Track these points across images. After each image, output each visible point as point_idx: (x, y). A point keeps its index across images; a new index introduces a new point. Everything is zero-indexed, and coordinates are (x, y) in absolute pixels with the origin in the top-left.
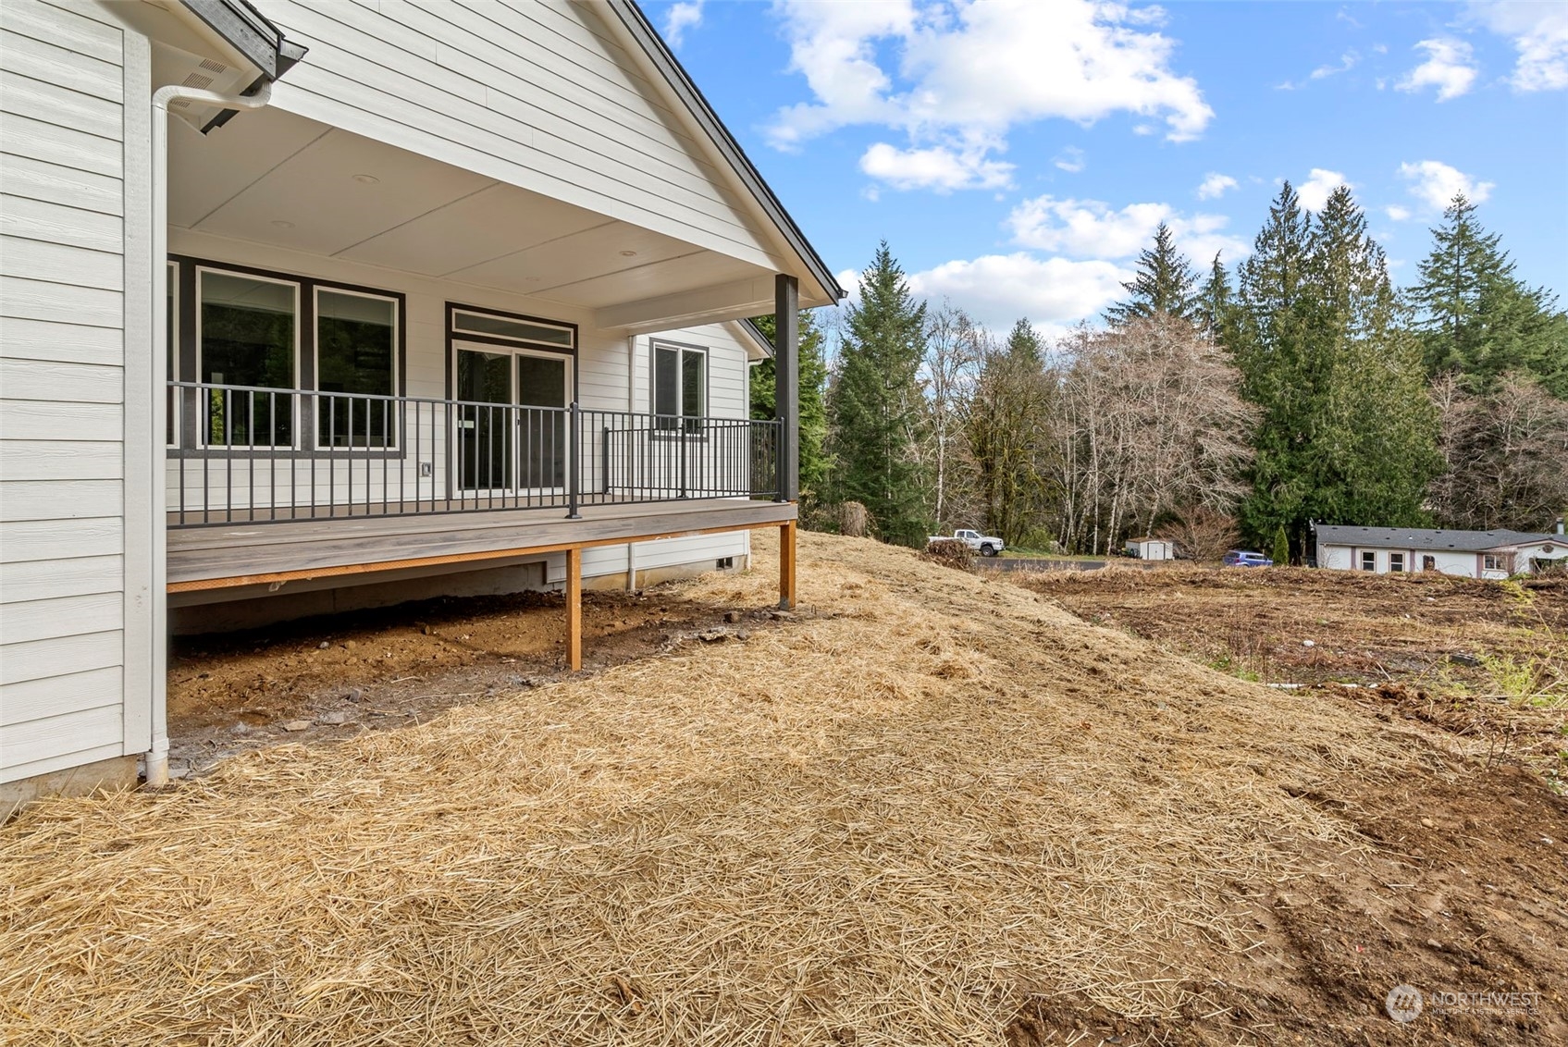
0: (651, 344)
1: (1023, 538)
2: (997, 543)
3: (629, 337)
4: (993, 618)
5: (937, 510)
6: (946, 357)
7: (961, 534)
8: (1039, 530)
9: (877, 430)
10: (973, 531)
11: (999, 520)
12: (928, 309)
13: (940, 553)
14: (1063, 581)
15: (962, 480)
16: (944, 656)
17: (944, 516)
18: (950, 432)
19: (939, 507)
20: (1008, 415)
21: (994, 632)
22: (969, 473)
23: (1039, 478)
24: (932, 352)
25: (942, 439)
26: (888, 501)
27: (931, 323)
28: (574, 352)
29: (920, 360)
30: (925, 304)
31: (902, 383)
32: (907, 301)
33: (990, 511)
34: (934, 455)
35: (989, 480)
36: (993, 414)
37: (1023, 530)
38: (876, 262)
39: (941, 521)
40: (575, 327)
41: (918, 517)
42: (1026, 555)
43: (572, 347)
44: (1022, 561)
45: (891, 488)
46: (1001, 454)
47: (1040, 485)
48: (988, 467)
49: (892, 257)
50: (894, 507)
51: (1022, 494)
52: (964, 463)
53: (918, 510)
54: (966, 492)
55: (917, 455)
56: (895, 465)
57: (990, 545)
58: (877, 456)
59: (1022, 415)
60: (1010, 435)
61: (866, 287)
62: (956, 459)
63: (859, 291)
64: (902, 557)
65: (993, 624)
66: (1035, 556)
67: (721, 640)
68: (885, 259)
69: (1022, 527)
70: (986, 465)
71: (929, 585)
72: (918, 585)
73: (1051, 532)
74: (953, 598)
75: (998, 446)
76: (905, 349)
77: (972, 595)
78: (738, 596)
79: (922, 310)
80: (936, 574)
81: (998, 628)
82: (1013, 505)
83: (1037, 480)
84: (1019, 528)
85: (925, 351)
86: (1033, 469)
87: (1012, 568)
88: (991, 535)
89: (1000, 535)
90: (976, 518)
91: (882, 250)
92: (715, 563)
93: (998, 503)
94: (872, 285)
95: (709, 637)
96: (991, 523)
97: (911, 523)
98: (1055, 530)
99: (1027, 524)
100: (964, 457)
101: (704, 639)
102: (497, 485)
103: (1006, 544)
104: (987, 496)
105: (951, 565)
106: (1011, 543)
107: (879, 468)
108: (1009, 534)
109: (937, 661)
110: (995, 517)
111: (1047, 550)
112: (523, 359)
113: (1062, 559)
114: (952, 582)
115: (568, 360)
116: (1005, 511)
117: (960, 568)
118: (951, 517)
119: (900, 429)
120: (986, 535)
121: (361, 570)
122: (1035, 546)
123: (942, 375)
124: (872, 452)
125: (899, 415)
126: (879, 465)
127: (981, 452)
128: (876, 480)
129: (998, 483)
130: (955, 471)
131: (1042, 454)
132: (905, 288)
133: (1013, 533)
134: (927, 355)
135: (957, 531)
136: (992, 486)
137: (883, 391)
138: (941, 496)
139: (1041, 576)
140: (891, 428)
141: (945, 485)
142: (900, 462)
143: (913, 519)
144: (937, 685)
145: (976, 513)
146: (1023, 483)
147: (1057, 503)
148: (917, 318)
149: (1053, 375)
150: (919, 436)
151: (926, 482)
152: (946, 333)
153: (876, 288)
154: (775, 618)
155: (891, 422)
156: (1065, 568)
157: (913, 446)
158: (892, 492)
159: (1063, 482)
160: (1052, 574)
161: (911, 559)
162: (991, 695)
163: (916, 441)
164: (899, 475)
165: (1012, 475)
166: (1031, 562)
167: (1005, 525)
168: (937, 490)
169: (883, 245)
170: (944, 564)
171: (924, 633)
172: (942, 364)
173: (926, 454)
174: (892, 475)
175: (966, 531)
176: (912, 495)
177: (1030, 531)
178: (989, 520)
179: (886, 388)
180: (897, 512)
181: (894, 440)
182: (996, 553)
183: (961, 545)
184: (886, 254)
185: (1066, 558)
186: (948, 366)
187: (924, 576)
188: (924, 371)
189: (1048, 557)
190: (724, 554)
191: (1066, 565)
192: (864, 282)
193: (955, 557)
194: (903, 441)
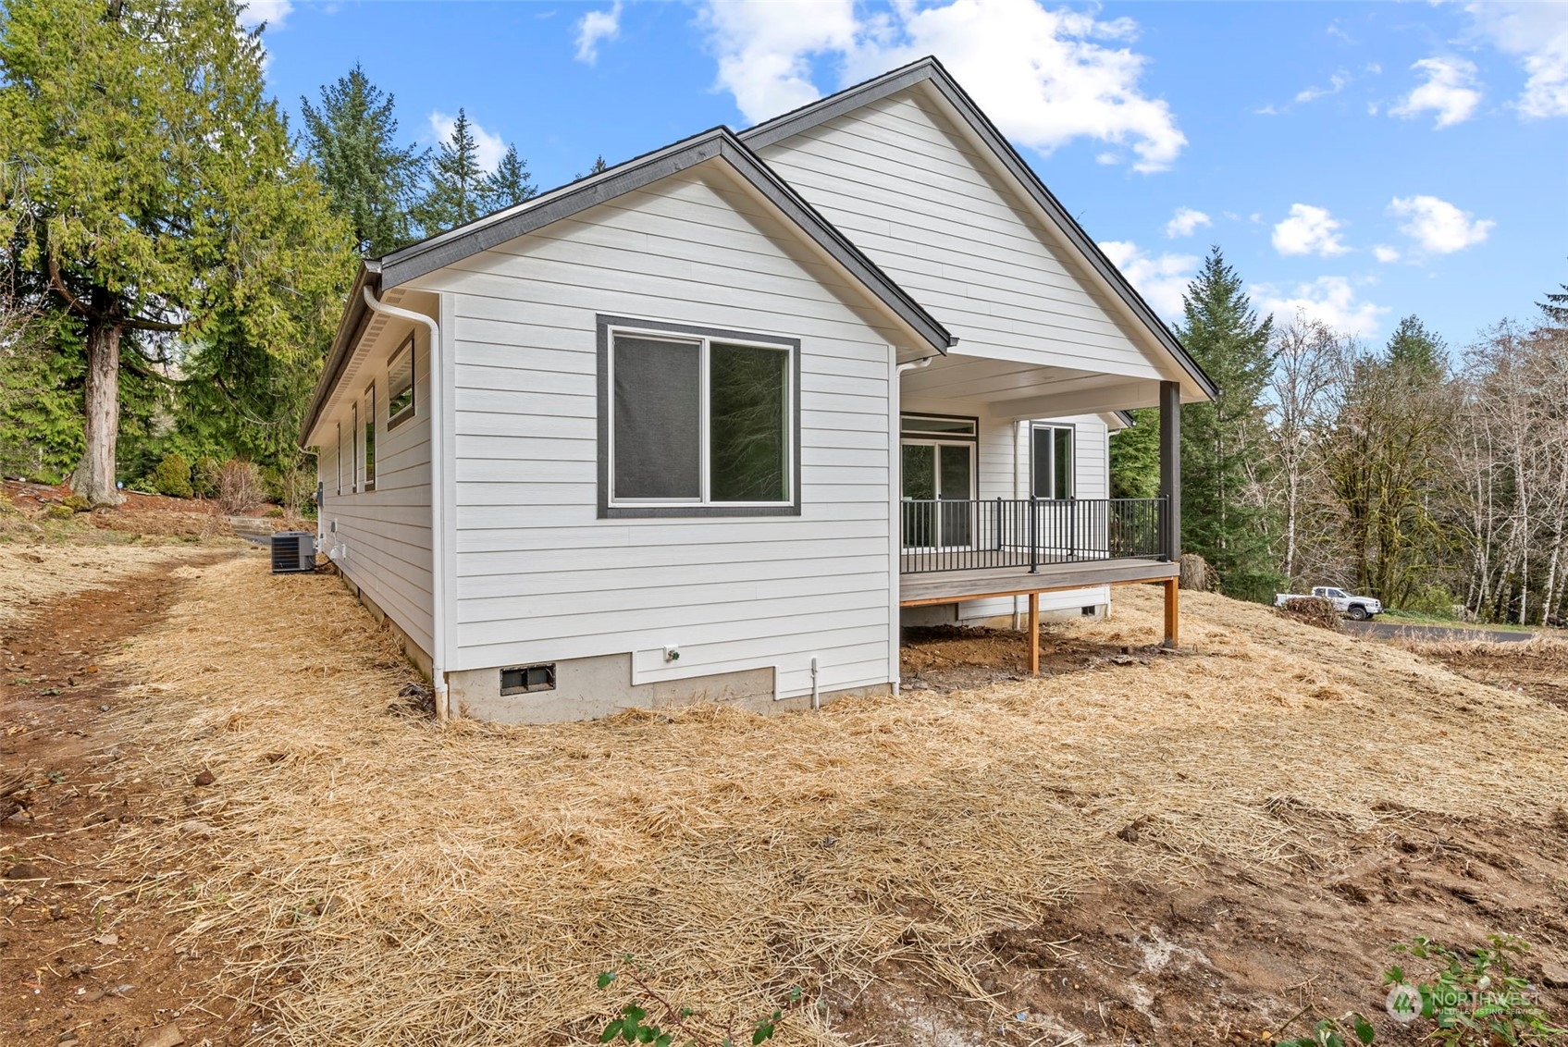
0: (1031, 426)
1: (1410, 599)
2: (1371, 604)
3: (1014, 424)
4: (1364, 668)
5: (1287, 563)
6: (1300, 379)
7: (1319, 592)
8: (1435, 591)
9: (1208, 469)
10: (1337, 589)
11: (1374, 576)
12: (1275, 323)
13: (1300, 611)
14: (1466, 653)
15: (1321, 528)
16: (1319, 684)
17: (1298, 570)
18: (1304, 469)
19: (1290, 559)
20: (1389, 446)
21: (1366, 677)
22: (1331, 518)
23: (1434, 524)
24: (1280, 374)
25: (1294, 478)
26: (1221, 551)
27: (1278, 341)
28: (976, 439)
29: (1262, 385)
30: (1270, 319)
31: (1240, 413)
32: (1247, 315)
33: (1361, 565)
34: (1284, 497)
35: (1360, 527)
36: (1364, 445)
37: (1410, 589)
38: (1206, 272)
39: (1292, 575)
40: (976, 419)
41: (1260, 570)
42: (1413, 621)
43: (974, 435)
44: (1408, 628)
45: (1226, 536)
46: (1378, 491)
47: (1436, 533)
48: (1359, 511)
49: (1225, 264)
50: (1229, 558)
51: (1409, 545)
52: (1325, 506)
53: (1263, 562)
54: (1327, 542)
55: (1260, 498)
56: (1231, 509)
57: (1362, 606)
58: (1208, 499)
59: (1409, 445)
60: (1390, 471)
61: (1193, 302)
62: (1313, 501)
63: (1183, 307)
64: (1258, 613)
65: (1365, 672)
66: (1427, 622)
67: (1129, 664)
68: (1216, 267)
69: (1410, 585)
70: (1356, 508)
71: (1293, 640)
72: (1282, 639)
73: (1454, 593)
74: (1320, 651)
75: (1374, 485)
76: (1244, 373)
77: (1341, 650)
78: (1117, 636)
79: (1266, 326)
80: (1299, 630)
81: (1369, 675)
82: (1395, 558)
83: (1430, 527)
84: (1404, 586)
85: (1271, 374)
86: (1424, 513)
87: (1393, 635)
88: (1363, 594)
89: (1374, 594)
90: (1342, 572)
91: (1213, 257)
92: (1080, 610)
93: (1373, 555)
94: (1202, 300)
95: (1120, 661)
96: (1361, 578)
97: (1254, 577)
98: (1459, 590)
99: (1416, 580)
100: (1325, 499)
101: (1117, 663)
102: (927, 544)
103: (1384, 606)
104: (1357, 546)
105: (1314, 624)
106: (1393, 606)
107: (1209, 512)
108: (1390, 593)
109: (1315, 688)
110: (1369, 572)
111: (1447, 615)
112: (943, 448)
113: (1466, 627)
114: (1317, 638)
115: (972, 444)
116: (1383, 565)
117: (1324, 626)
118: (1306, 571)
119: (1239, 466)
120: (1355, 594)
121: (935, 602)
122: (1429, 610)
123: (1294, 400)
124: (1202, 494)
125: (1235, 449)
126: (1210, 509)
127: (1348, 492)
128: (1207, 527)
129: (1373, 531)
130: (1311, 516)
131: (1440, 493)
132: (1243, 300)
133: (1398, 595)
134: (1273, 377)
135: (1315, 588)
136: (1365, 535)
137: (1215, 424)
138: (1292, 547)
139: (1433, 646)
140: (1225, 466)
141: (1297, 533)
142: (1238, 505)
143: (1256, 572)
144: (1314, 702)
145: (1341, 567)
146: (1411, 529)
147: (1460, 555)
148: (1262, 335)
149: (1456, 390)
150: (1262, 474)
151: (1272, 529)
152: (1299, 351)
153: (1206, 304)
154: (1165, 653)
155: (1226, 459)
156: (1470, 638)
157: (1255, 487)
158: (1227, 541)
159: (1473, 529)
160: (1452, 644)
161: (1268, 615)
162: (1364, 712)
163: (1259, 480)
164: (1235, 522)
165: (1394, 520)
166: (1420, 629)
167: (1383, 583)
168: (1287, 539)
169: (1215, 252)
170: (1306, 622)
171: (1297, 671)
172: (1294, 387)
173: (1272, 495)
174: (1227, 520)
175: (1327, 588)
176: (1252, 544)
177: (1421, 590)
178: (1360, 576)
179: (1219, 420)
180: (1234, 564)
181: (1231, 480)
182: (1370, 616)
183: (1326, 604)
184: (1218, 262)
185: (1472, 627)
186: (1302, 389)
187: (1286, 631)
188: (1269, 395)
189: (1448, 624)
190: (1088, 604)
191: (1471, 635)
192: (1189, 296)
193: (1320, 615)
194: (1242, 482)
